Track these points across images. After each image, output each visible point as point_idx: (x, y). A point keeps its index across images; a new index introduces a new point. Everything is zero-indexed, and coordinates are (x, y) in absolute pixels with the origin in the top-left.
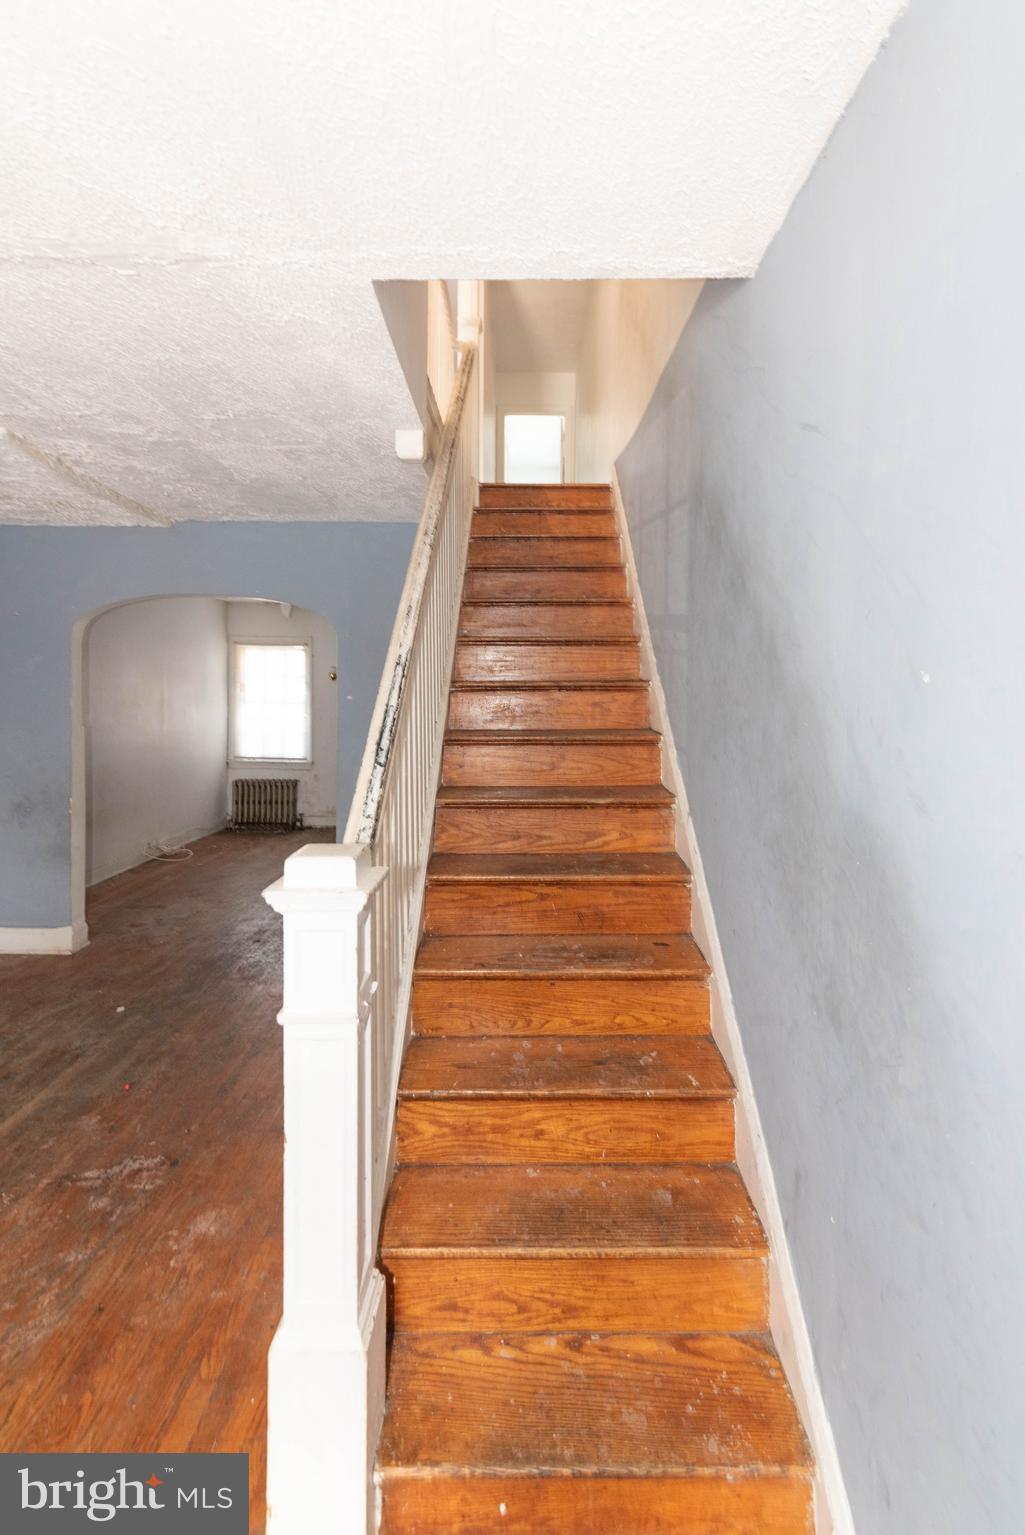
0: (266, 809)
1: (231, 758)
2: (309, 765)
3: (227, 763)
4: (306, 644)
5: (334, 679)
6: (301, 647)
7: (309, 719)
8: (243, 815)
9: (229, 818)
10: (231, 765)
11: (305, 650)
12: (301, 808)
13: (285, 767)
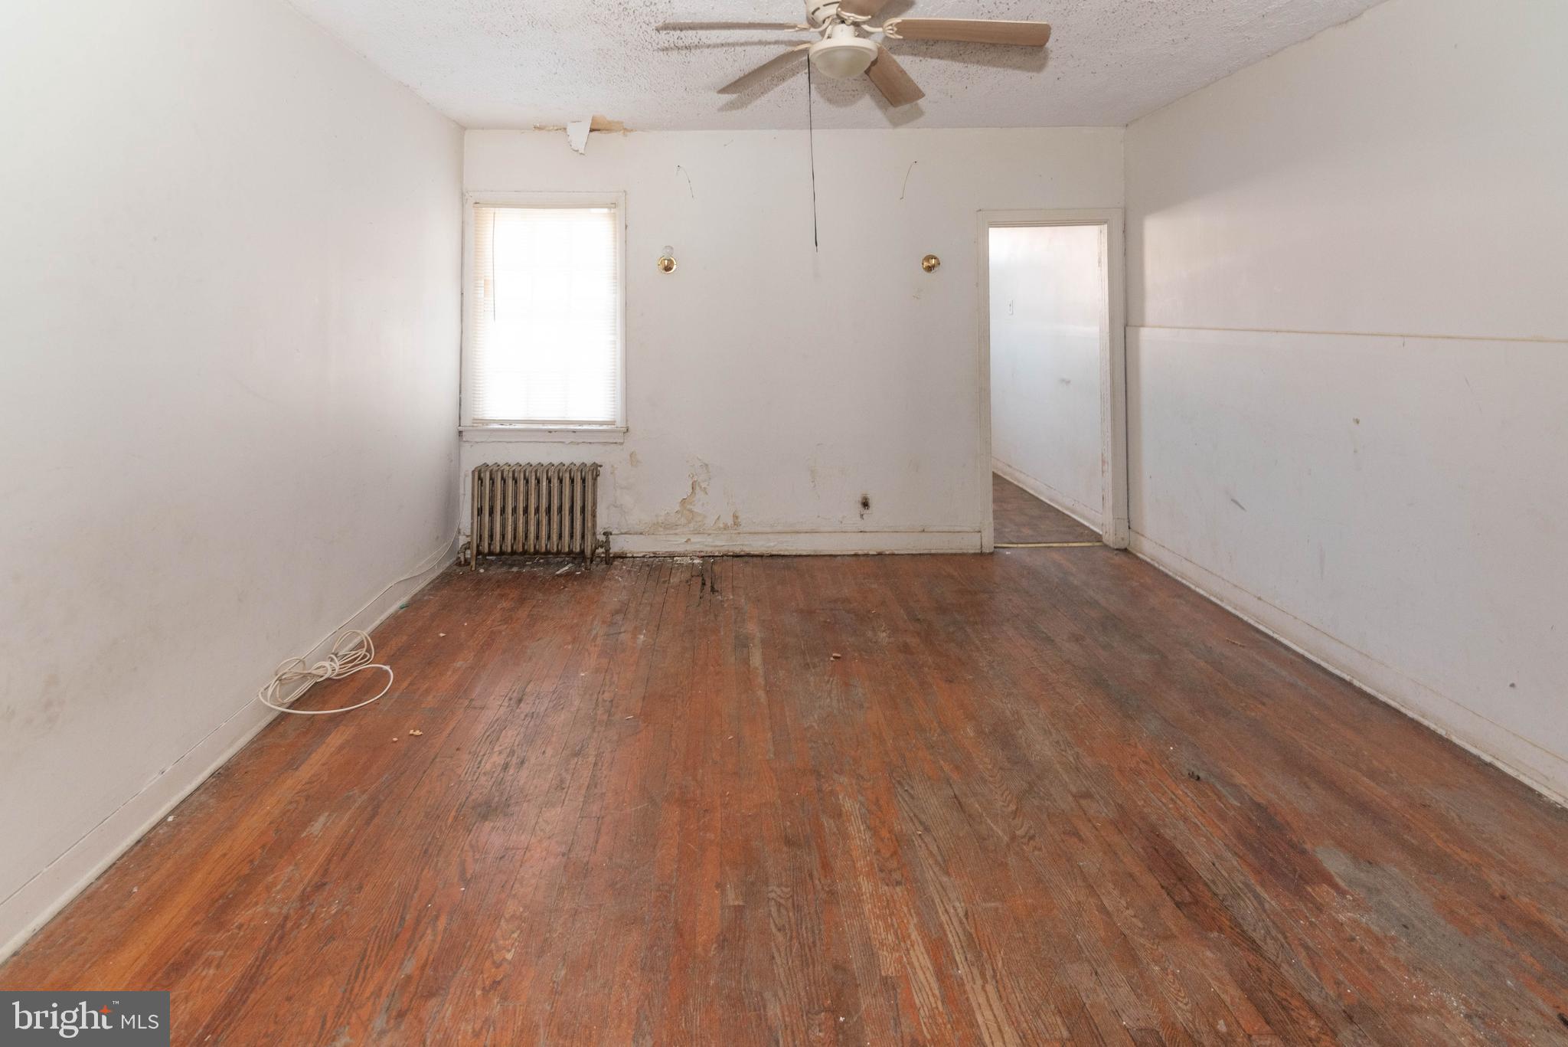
0: (538, 523)
1: (466, 422)
2: (617, 435)
3: (460, 432)
4: (613, 205)
5: (668, 269)
6: (605, 210)
7: (619, 345)
8: (491, 537)
9: (463, 540)
10: (466, 436)
11: (614, 216)
12: (604, 519)
13: (572, 438)
